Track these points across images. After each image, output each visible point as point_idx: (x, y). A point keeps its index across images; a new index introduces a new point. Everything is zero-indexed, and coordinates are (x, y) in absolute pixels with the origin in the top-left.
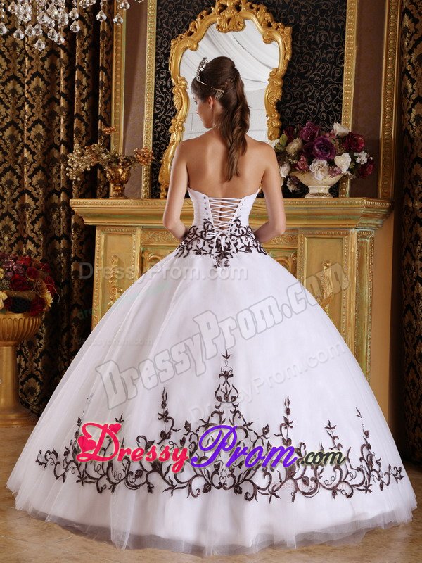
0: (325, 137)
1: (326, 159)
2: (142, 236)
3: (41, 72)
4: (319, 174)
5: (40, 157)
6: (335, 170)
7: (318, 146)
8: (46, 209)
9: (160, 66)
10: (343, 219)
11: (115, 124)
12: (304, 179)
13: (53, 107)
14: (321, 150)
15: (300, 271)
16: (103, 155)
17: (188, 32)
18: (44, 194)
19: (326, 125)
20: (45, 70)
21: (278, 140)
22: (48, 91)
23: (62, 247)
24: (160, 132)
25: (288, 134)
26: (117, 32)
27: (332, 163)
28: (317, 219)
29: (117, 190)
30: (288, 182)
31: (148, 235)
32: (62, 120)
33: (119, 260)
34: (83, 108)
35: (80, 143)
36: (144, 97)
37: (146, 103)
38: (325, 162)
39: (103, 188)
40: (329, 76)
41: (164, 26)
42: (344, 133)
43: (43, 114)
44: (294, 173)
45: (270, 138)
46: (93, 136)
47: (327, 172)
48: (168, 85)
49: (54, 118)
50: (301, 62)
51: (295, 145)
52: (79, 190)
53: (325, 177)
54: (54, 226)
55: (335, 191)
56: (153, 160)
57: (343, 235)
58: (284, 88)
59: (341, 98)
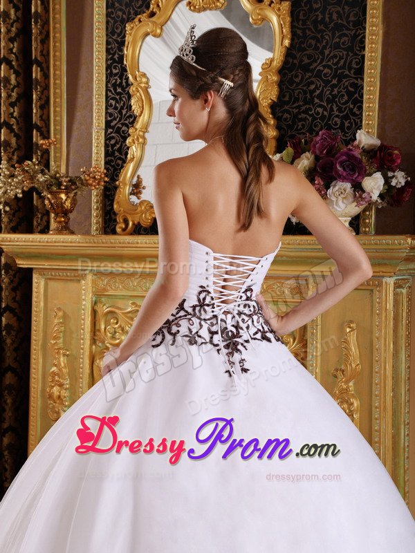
1: (351, 181)
2: (94, 282)
4: (340, 202)
6: (363, 196)
7: (341, 164)
9: (112, 58)
11: (55, 134)
14: (344, 169)
16: (40, 175)
17: (148, 12)
24: (114, 145)
25: (294, 147)
26: (55, 14)
27: (358, 187)
29: (60, 222)
31: (102, 280)
33: (64, 313)
34: (12, 114)
35: (9, 160)
36: (92, 99)
37: (94, 108)
39: (42, 217)
40: (343, 67)
41: (117, 5)
46: (26, 149)
47: (351, 199)
48: (124, 83)
50: (305, 49)
51: (304, 163)
52: (11, 221)
53: (347, 206)
56: (105, 182)
58: (281, 84)
59: (362, 97)
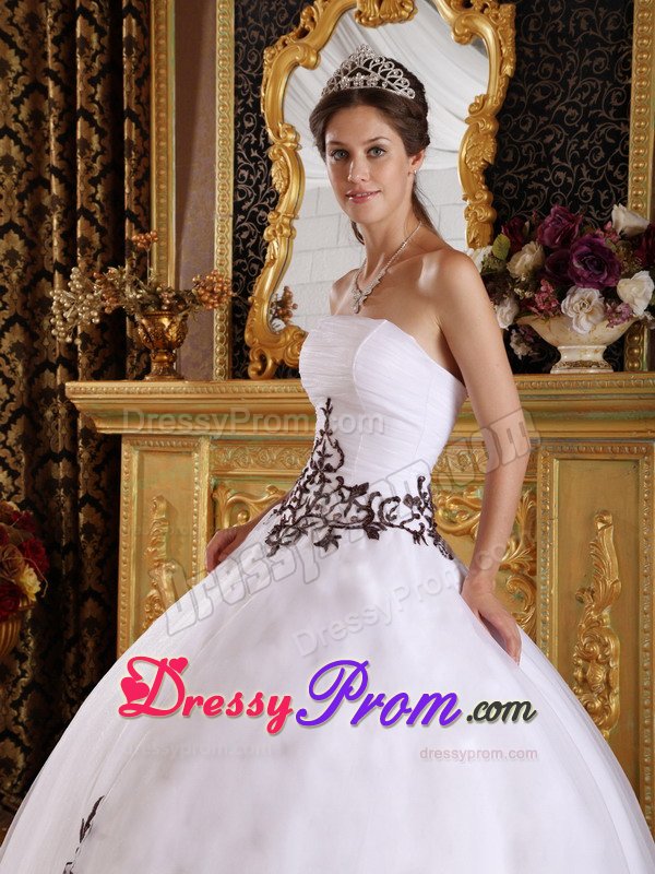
0: (597, 236)
1: (599, 286)
2: (212, 456)
3: (13, 127)
4: (583, 321)
5: (15, 297)
6: (618, 309)
7: (580, 259)
8: (31, 400)
9: (244, 105)
10: (639, 420)
11: (159, 225)
12: (547, 331)
13: (39, 198)
14: (586, 267)
15: (545, 532)
17: (297, 30)
18: (26, 371)
19: (594, 214)
20: (22, 123)
21: (490, 248)
22: (29, 165)
23: (62, 475)
24: (248, 240)
25: (511, 234)
26: (158, 39)
27: (610, 295)
28: (581, 420)
29: (161, 362)
30: (514, 339)
31: (225, 452)
32: (55, 222)
33: (168, 504)
34: (94, 196)
35: (88, 268)
36: (213, 169)
37: (217, 182)
38: (595, 294)
39: (139, 356)
40: (597, 105)
41: (251, 20)
42: (636, 228)
43: (20, 211)
44: (526, 320)
45: (473, 244)
46: (115, 251)
47: (600, 315)
48: (262, 143)
49: (42, 220)
50: (538, 79)
51: (527, 259)
52: (91, 362)
53: (595, 326)
54: (49, 434)
55: (616, 355)
56: (231, 298)
57: (640, 453)
58: (499, 136)
59: (627, 152)
